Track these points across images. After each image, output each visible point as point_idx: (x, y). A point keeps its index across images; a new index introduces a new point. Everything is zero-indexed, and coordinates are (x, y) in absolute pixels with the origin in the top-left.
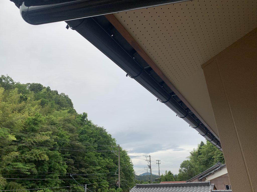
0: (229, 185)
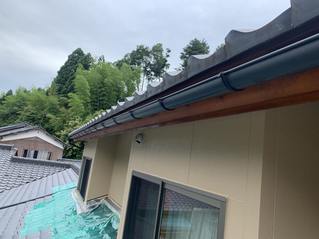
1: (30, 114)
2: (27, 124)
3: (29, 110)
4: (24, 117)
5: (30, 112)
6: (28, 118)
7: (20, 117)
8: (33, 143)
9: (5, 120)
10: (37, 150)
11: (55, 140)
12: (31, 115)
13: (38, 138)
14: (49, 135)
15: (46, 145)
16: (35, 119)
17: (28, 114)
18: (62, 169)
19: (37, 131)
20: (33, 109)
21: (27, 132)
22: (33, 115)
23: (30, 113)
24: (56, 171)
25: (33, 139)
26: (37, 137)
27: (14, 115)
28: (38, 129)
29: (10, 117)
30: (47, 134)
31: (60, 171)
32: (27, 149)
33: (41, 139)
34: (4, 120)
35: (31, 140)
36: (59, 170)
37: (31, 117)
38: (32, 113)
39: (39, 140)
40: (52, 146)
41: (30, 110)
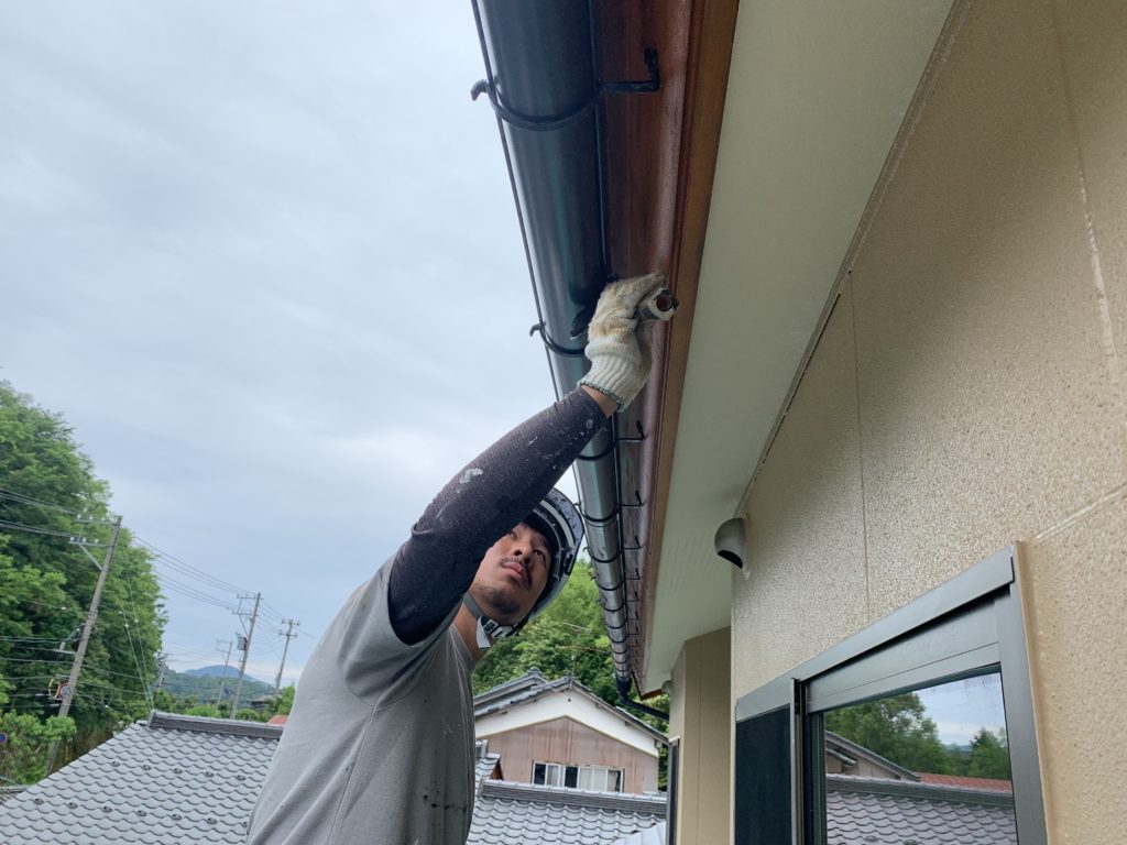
0: (547, 765)
1: (550, 646)
2: (537, 676)
3: (545, 632)
4: (533, 656)
5: (547, 637)
6: (545, 659)
7: (523, 659)
8: (557, 740)
9: (484, 678)
10: (572, 765)
11: (626, 723)
12: (551, 649)
13: (571, 722)
14: (606, 706)
15: (601, 744)
16: (564, 660)
17: (542, 645)
18: (641, 823)
19: (565, 696)
20: (555, 627)
21: (535, 701)
22: (557, 646)
23: (547, 641)
24: (624, 829)
25: (557, 726)
26: (566, 717)
27: (508, 656)
28: (566, 686)
29: (498, 663)
30: (597, 704)
31: (636, 831)
32: (541, 762)
33: (581, 724)
34: (483, 675)
35: (551, 730)
36: (634, 828)
37: (551, 653)
38: (556, 642)
39: (577, 728)
40: (618, 746)
41: (549, 631)
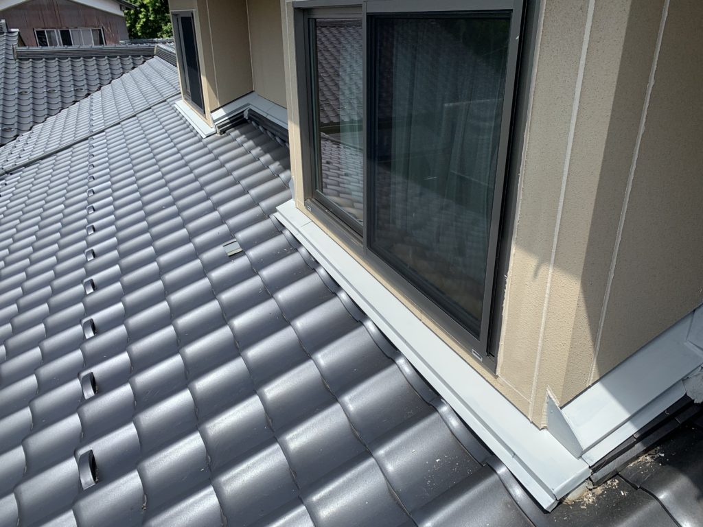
0: (45, 30)
8: (47, 12)
10: (64, 29)
18: (137, 62)
31: (134, 67)
32: (40, 30)
35: (40, 6)
36: (132, 65)
39: (60, 2)
